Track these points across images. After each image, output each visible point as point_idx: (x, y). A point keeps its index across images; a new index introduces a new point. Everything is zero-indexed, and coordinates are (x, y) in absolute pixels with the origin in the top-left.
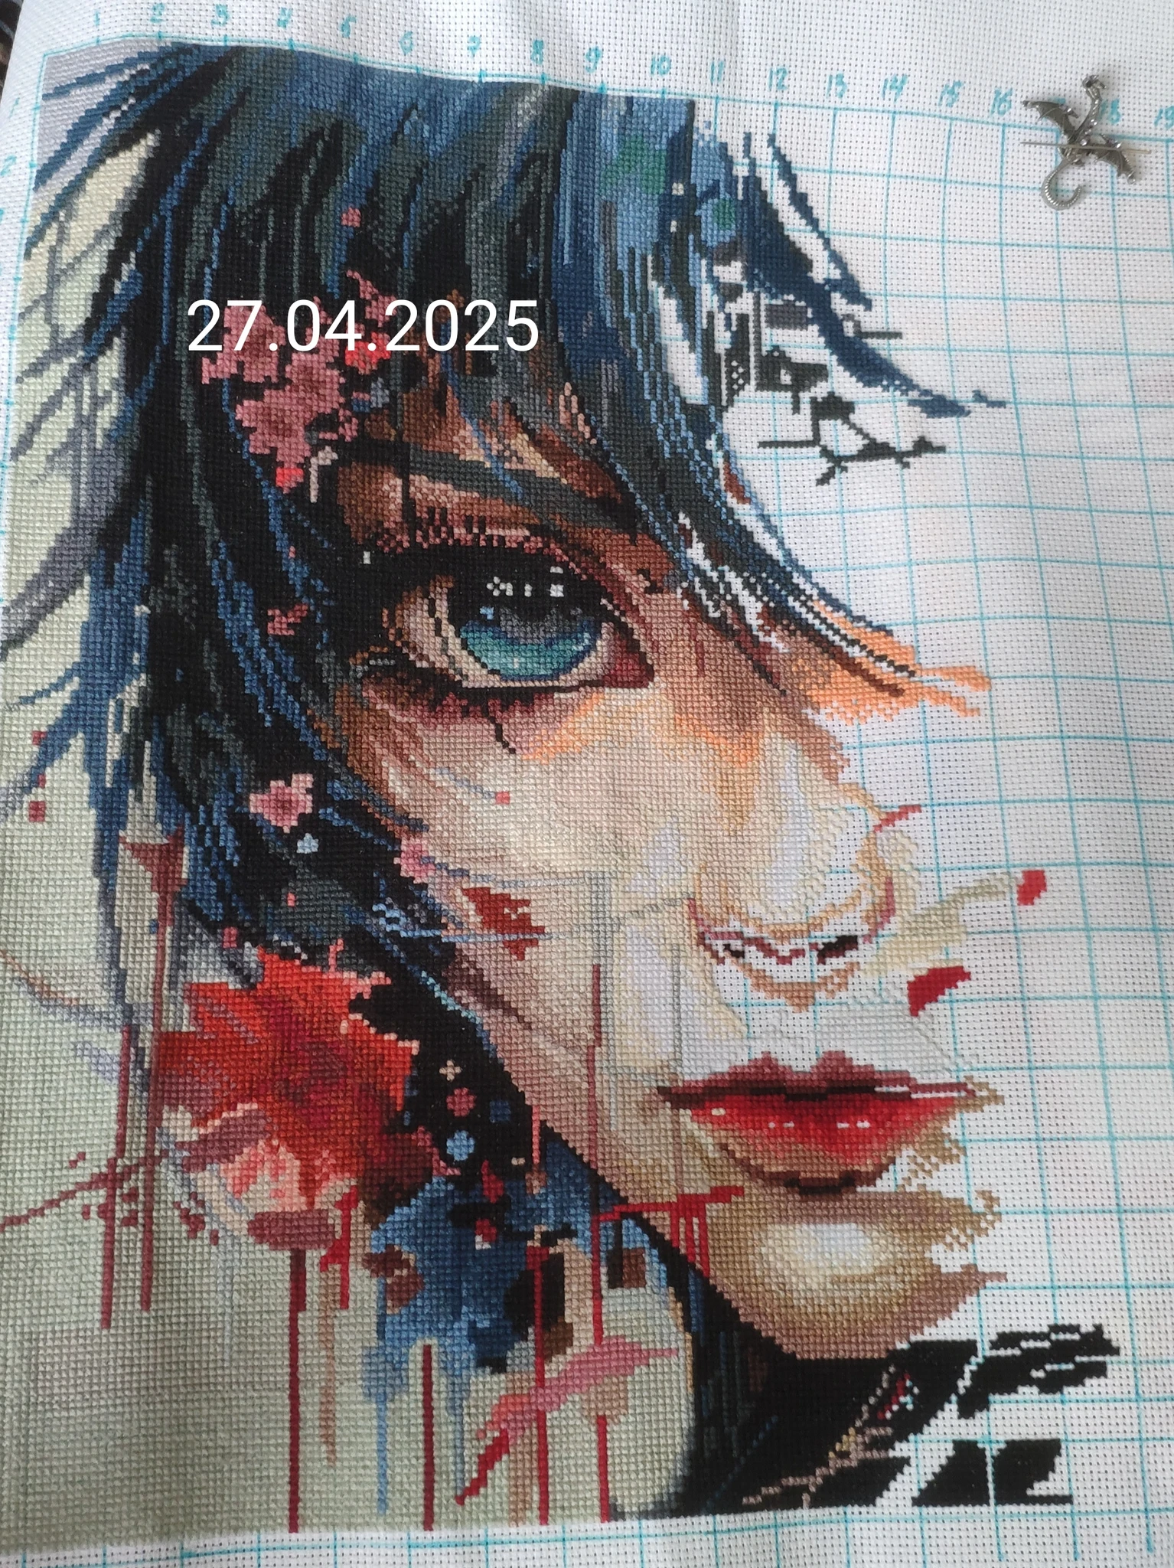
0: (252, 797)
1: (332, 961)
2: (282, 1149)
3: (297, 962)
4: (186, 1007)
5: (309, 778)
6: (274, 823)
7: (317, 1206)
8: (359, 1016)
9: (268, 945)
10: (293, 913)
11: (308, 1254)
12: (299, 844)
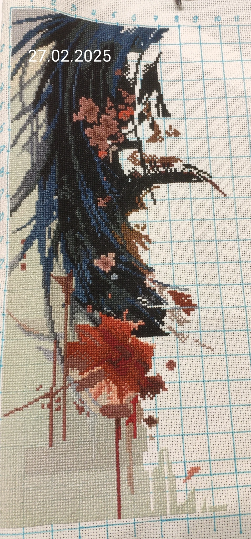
0: (95, 260)
1: (124, 317)
2: (111, 382)
3: (113, 317)
4: (76, 333)
5: (114, 254)
6: (102, 269)
7: (124, 402)
8: (134, 336)
9: (103, 311)
10: (111, 300)
11: (122, 419)
12: (112, 276)
